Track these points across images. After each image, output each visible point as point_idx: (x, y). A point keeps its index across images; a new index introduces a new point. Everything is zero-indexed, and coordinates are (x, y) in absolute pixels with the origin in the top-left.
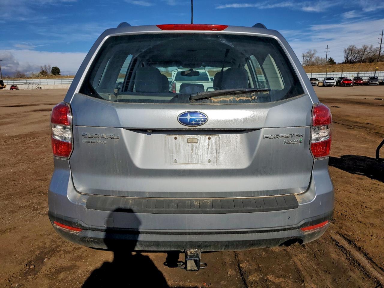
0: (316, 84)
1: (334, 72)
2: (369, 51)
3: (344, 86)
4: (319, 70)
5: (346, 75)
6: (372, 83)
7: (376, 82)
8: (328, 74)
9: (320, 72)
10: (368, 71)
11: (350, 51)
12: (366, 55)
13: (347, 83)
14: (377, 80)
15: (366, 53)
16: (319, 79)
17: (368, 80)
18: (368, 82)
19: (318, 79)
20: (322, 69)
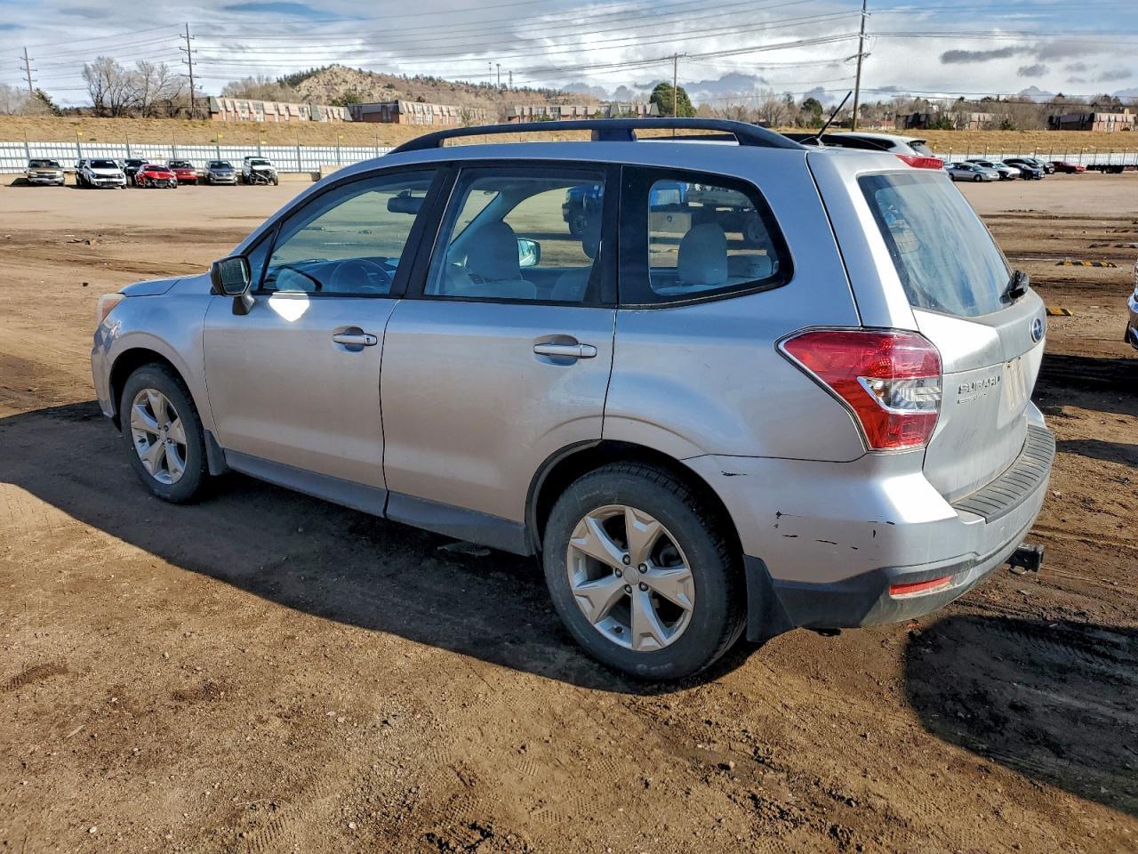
0: (56, 180)
1: (93, 140)
2: (160, 83)
3: (153, 187)
4: (40, 131)
5: (140, 151)
6: (221, 178)
7: (230, 175)
8: (83, 149)
9: (49, 140)
10: (192, 144)
11: (104, 77)
12: (156, 93)
13: (158, 178)
14: (232, 171)
15: (151, 86)
16: (61, 163)
17: (207, 171)
18: (209, 175)
19: (57, 164)
20: (51, 128)
